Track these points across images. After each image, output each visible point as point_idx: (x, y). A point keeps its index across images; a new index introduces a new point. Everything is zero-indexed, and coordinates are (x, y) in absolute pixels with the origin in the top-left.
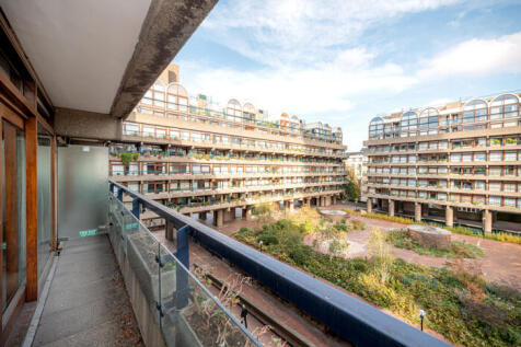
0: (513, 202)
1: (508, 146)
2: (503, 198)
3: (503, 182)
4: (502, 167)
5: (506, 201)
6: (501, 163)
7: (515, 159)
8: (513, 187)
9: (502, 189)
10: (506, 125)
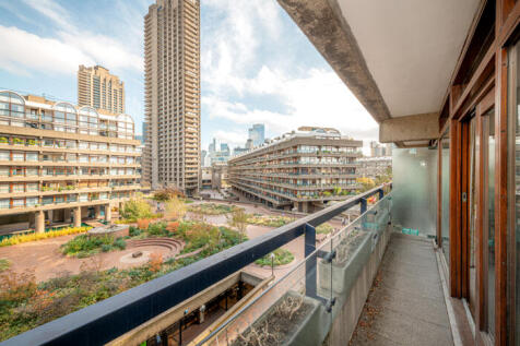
0: (21, 202)
1: (16, 146)
2: (11, 199)
3: (11, 183)
4: (10, 167)
5: (15, 203)
6: (9, 164)
7: (22, 160)
8: (21, 187)
9: (10, 191)
10: (13, 124)
